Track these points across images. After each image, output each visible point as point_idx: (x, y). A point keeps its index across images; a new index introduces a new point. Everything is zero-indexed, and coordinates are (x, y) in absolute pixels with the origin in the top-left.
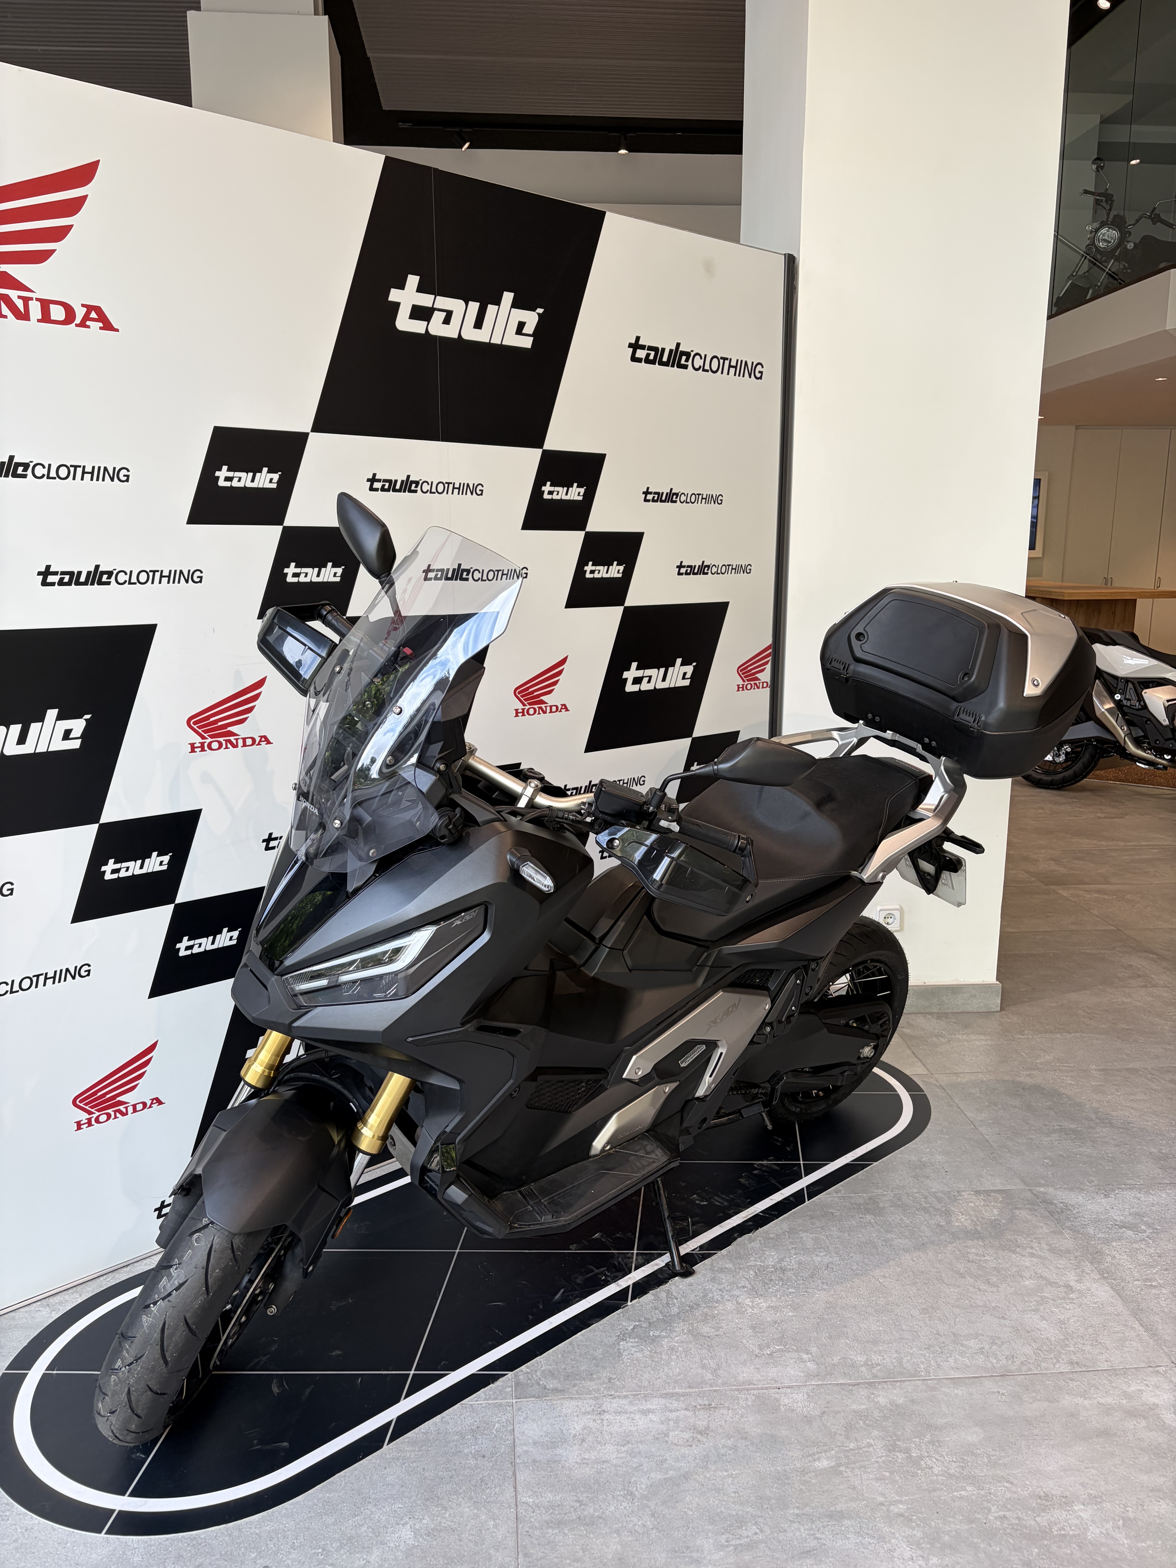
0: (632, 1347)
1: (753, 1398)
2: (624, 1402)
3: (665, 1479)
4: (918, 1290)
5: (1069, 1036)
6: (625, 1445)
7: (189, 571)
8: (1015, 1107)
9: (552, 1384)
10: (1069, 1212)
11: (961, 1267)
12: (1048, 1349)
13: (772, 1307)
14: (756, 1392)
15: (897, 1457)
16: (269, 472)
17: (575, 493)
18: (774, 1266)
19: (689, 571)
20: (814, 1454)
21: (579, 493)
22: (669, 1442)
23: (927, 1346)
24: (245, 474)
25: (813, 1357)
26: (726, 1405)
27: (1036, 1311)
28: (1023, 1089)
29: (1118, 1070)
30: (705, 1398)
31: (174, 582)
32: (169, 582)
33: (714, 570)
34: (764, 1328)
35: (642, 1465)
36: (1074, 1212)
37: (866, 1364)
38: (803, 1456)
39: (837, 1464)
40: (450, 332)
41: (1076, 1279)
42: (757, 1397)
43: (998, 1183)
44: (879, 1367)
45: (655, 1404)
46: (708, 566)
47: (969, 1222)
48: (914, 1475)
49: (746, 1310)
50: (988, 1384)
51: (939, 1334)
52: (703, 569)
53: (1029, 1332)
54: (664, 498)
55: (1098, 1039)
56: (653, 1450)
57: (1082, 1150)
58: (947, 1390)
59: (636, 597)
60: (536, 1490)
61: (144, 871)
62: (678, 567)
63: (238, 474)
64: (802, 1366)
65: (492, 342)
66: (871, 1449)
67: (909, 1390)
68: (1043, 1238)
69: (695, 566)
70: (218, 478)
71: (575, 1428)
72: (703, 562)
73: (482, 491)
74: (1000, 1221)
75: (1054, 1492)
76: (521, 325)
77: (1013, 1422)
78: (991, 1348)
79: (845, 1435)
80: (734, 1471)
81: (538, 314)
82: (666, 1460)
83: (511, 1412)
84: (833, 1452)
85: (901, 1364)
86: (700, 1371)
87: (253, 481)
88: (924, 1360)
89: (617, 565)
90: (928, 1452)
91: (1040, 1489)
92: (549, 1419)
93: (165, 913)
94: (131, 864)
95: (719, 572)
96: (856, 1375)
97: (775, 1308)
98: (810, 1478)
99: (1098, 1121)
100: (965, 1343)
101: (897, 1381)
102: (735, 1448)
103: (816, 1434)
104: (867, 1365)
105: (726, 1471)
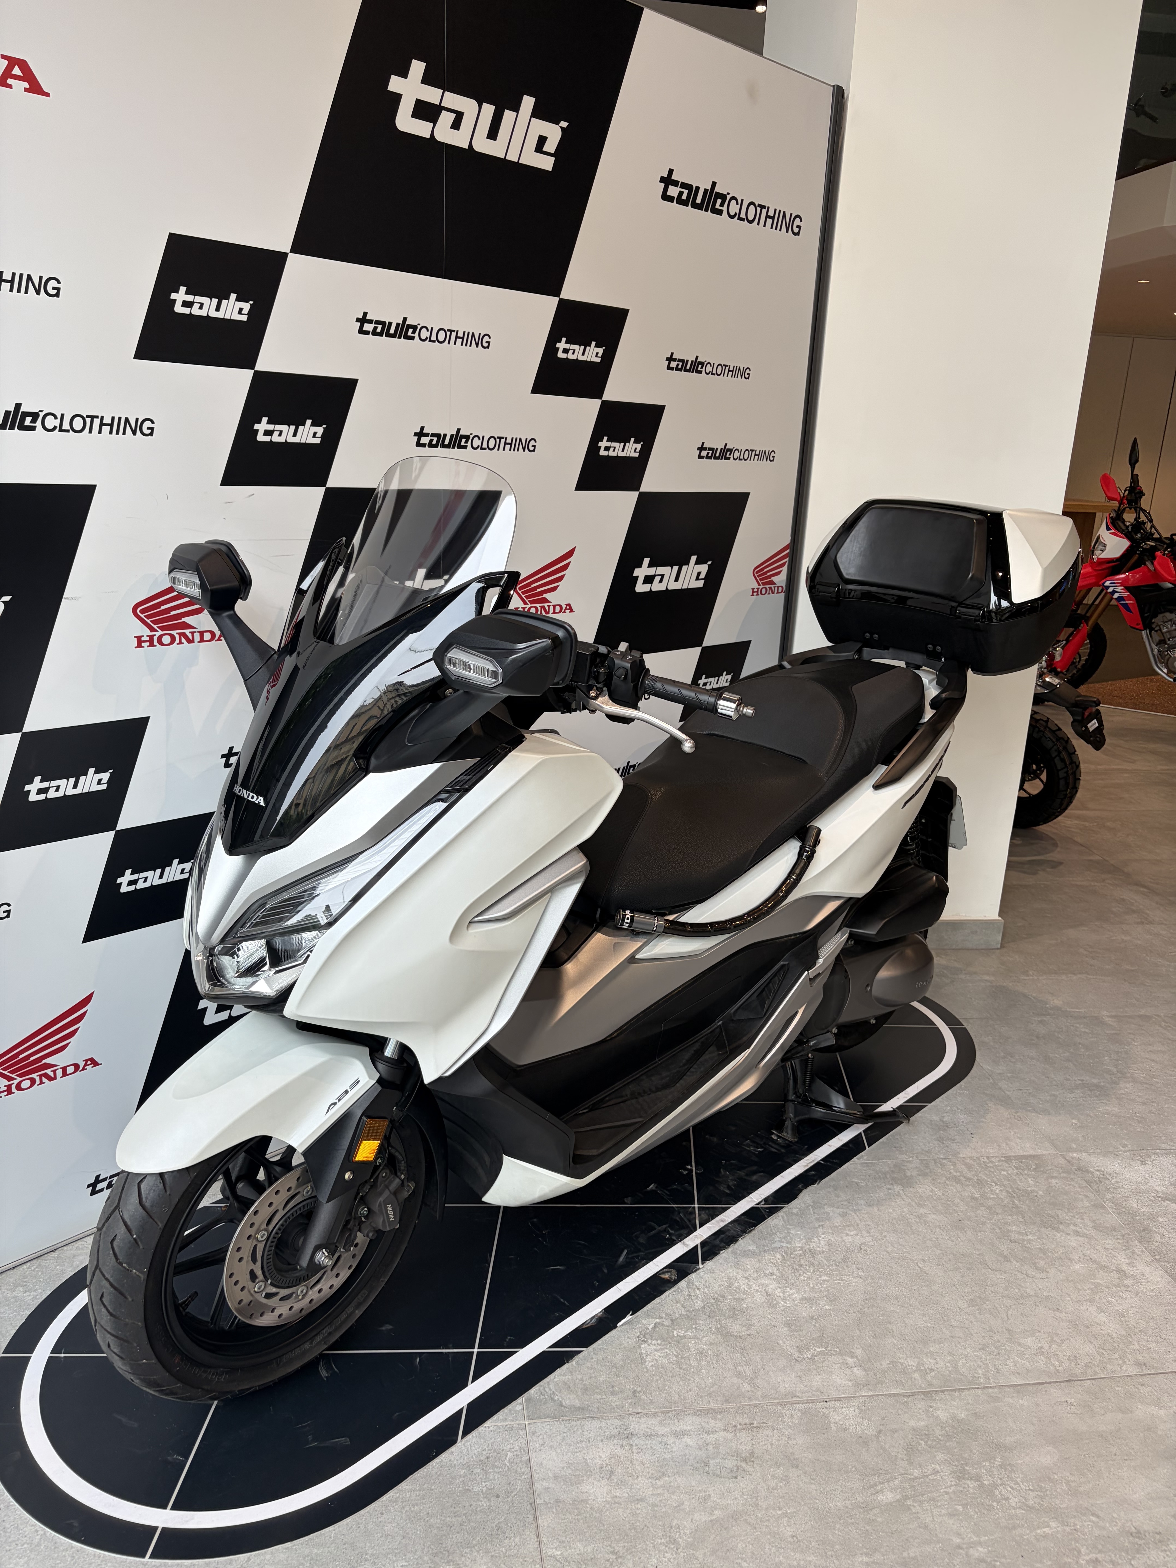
0: (656, 1350)
1: (799, 1414)
2: (654, 1421)
3: (711, 1521)
4: (963, 1276)
5: (1075, 977)
6: (660, 1477)
7: (137, 420)
8: (1032, 1058)
9: (569, 1400)
10: (1107, 1182)
11: (1004, 1247)
12: (1110, 1347)
13: (806, 1299)
14: (801, 1406)
15: (968, 1486)
16: (237, 300)
17: (593, 354)
18: (802, 1248)
19: (710, 455)
20: (876, 1486)
21: (597, 353)
22: (711, 1472)
23: (981, 1346)
24: (208, 299)
25: (859, 1360)
26: (770, 1424)
27: (1092, 1301)
28: (1038, 1037)
29: (1130, 1017)
30: (745, 1416)
31: (117, 433)
32: (111, 433)
33: (737, 454)
34: (800, 1326)
35: (683, 1504)
36: (1113, 1182)
37: (918, 1370)
38: (863, 1487)
39: (903, 1496)
40: (459, 139)
41: (1127, 1261)
42: (804, 1412)
43: (1029, 1148)
44: (933, 1374)
45: (689, 1423)
46: (730, 450)
47: (1004, 1193)
48: (990, 1508)
49: (778, 1303)
50: (1055, 1392)
51: (991, 1331)
52: (725, 453)
53: (1088, 1327)
54: (688, 367)
55: (1104, 982)
56: (693, 1484)
57: (1110, 1109)
58: (1011, 1401)
59: (651, 482)
60: (563, 1539)
61: (78, 791)
62: (699, 449)
63: (199, 299)
64: (848, 1372)
65: (507, 158)
66: (938, 1477)
67: (970, 1401)
68: (1086, 1213)
69: (717, 449)
70: (175, 301)
71: (600, 1457)
72: (726, 445)
73: (489, 343)
74: (1037, 1192)
75: (1146, 1527)
76: (542, 140)
77: (1087, 1439)
78: (1050, 1347)
79: (907, 1460)
80: (789, 1508)
81: (561, 128)
82: (709, 1495)
83: (524, 1436)
84: (897, 1482)
85: (956, 1368)
86: (735, 1380)
87: (218, 309)
88: (981, 1364)
89: (634, 443)
90: (1001, 1479)
91: (1129, 1524)
92: (570, 1445)
93: (103, 842)
94: (62, 783)
95: (742, 457)
96: (910, 1382)
97: (809, 1300)
98: (875, 1515)
99: (1119, 1075)
100: (1022, 1341)
101: (955, 1390)
102: (786, 1479)
103: (875, 1459)
104: (921, 1370)
105: (780, 1509)
